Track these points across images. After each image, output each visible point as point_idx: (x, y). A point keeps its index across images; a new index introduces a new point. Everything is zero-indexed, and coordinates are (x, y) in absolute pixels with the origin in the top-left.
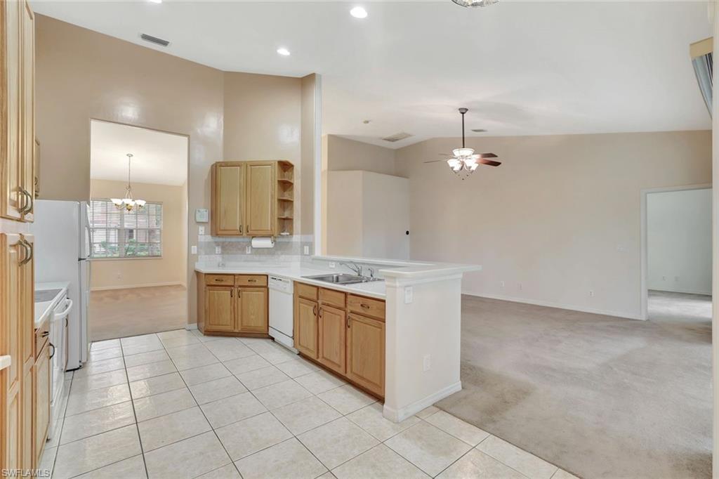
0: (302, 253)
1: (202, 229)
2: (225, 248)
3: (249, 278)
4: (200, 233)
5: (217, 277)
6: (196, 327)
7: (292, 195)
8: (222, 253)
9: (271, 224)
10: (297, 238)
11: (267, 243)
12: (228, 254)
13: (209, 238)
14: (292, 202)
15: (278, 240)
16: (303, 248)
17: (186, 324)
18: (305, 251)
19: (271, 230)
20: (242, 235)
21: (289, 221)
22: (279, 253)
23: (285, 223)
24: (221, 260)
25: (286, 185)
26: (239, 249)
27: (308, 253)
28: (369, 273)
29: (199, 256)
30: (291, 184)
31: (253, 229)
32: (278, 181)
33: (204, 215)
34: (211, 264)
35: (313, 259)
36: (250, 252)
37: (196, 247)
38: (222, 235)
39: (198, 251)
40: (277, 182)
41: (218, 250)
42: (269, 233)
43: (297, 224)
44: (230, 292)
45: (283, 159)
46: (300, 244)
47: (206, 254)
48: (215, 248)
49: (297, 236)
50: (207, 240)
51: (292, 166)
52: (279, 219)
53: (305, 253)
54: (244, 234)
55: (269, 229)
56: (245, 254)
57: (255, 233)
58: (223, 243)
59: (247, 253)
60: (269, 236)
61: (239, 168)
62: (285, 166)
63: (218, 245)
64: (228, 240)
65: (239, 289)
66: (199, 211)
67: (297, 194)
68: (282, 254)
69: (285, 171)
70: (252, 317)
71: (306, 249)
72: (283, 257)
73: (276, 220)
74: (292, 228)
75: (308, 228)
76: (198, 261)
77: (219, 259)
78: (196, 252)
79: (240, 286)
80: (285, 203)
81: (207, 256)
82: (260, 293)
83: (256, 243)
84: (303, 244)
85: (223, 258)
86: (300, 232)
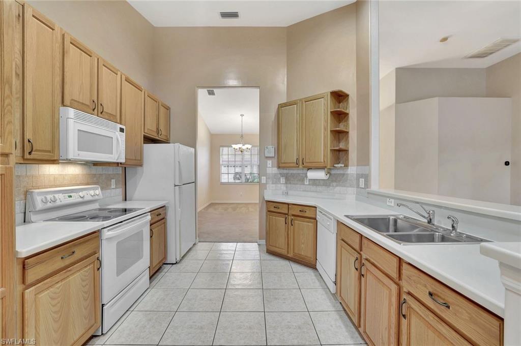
0: (358, 186)
1: (269, 162)
2: (288, 179)
3: (300, 208)
4: (268, 166)
5: (275, 205)
6: (265, 243)
7: (347, 126)
8: (286, 183)
9: (324, 156)
10: (352, 170)
11: (321, 175)
12: (290, 183)
13: (275, 170)
14: (348, 132)
15: (333, 172)
16: (359, 180)
17: (258, 239)
18: (361, 184)
19: (324, 161)
20: (298, 167)
21: (344, 153)
22: (334, 184)
23: (340, 155)
24: (285, 188)
25: (340, 116)
26: (300, 180)
27: (363, 187)
28: (450, 222)
29: (268, 185)
30: (346, 115)
31: (307, 161)
32: (331, 112)
33: (271, 151)
34: (277, 193)
35: (368, 193)
36: (308, 183)
37: (265, 177)
38: (284, 168)
39: (266, 181)
40: (329, 113)
41: (283, 180)
42: (322, 165)
43: (353, 155)
44: (284, 219)
45: (336, 89)
46: (355, 176)
47: (273, 184)
48: (280, 178)
49: (352, 167)
50: (273, 172)
51: (347, 96)
52: (333, 151)
53: (360, 186)
54: (301, 167)
55: (322, 161)
56: (304, 184)
57: (310, 165)
58: (287, 174)
59: (306, 183)
60: (323, 168)
61: (295, 106)
62: (339, 97)
63: (283, 176)
64: (291, 172)
65: (292, 217)
66: (267, 148)
67: (353, 125)
68: (337, 186)
69: (340, 103)
70: (303, 246)
71: (362, 181)
72: (338, 189)
73: (329, 151)
74: (347, 159)
75: (364, 160)
76: (266, 189)
77: (283, 187)
78: (265, 182)
79: (293, 215)
80: (340, 135)
81: (274, 185)
82: (309, 224)
83: (312, 175)
84: (359, 176)
85: (287, 187)
86: (356, 163)
